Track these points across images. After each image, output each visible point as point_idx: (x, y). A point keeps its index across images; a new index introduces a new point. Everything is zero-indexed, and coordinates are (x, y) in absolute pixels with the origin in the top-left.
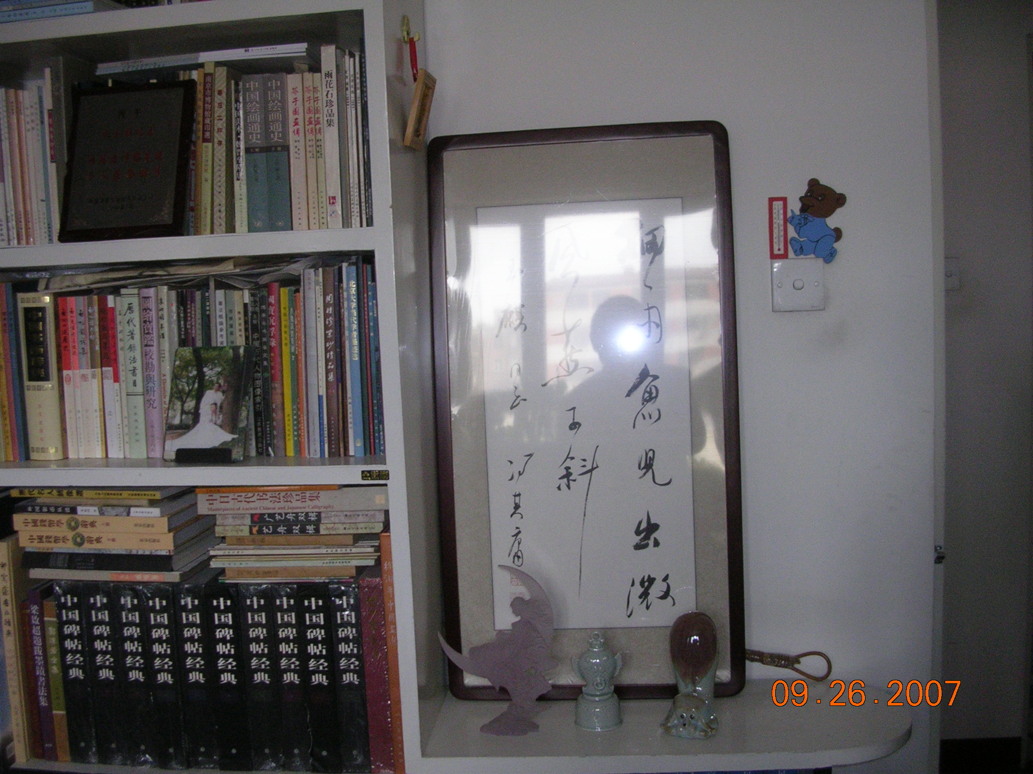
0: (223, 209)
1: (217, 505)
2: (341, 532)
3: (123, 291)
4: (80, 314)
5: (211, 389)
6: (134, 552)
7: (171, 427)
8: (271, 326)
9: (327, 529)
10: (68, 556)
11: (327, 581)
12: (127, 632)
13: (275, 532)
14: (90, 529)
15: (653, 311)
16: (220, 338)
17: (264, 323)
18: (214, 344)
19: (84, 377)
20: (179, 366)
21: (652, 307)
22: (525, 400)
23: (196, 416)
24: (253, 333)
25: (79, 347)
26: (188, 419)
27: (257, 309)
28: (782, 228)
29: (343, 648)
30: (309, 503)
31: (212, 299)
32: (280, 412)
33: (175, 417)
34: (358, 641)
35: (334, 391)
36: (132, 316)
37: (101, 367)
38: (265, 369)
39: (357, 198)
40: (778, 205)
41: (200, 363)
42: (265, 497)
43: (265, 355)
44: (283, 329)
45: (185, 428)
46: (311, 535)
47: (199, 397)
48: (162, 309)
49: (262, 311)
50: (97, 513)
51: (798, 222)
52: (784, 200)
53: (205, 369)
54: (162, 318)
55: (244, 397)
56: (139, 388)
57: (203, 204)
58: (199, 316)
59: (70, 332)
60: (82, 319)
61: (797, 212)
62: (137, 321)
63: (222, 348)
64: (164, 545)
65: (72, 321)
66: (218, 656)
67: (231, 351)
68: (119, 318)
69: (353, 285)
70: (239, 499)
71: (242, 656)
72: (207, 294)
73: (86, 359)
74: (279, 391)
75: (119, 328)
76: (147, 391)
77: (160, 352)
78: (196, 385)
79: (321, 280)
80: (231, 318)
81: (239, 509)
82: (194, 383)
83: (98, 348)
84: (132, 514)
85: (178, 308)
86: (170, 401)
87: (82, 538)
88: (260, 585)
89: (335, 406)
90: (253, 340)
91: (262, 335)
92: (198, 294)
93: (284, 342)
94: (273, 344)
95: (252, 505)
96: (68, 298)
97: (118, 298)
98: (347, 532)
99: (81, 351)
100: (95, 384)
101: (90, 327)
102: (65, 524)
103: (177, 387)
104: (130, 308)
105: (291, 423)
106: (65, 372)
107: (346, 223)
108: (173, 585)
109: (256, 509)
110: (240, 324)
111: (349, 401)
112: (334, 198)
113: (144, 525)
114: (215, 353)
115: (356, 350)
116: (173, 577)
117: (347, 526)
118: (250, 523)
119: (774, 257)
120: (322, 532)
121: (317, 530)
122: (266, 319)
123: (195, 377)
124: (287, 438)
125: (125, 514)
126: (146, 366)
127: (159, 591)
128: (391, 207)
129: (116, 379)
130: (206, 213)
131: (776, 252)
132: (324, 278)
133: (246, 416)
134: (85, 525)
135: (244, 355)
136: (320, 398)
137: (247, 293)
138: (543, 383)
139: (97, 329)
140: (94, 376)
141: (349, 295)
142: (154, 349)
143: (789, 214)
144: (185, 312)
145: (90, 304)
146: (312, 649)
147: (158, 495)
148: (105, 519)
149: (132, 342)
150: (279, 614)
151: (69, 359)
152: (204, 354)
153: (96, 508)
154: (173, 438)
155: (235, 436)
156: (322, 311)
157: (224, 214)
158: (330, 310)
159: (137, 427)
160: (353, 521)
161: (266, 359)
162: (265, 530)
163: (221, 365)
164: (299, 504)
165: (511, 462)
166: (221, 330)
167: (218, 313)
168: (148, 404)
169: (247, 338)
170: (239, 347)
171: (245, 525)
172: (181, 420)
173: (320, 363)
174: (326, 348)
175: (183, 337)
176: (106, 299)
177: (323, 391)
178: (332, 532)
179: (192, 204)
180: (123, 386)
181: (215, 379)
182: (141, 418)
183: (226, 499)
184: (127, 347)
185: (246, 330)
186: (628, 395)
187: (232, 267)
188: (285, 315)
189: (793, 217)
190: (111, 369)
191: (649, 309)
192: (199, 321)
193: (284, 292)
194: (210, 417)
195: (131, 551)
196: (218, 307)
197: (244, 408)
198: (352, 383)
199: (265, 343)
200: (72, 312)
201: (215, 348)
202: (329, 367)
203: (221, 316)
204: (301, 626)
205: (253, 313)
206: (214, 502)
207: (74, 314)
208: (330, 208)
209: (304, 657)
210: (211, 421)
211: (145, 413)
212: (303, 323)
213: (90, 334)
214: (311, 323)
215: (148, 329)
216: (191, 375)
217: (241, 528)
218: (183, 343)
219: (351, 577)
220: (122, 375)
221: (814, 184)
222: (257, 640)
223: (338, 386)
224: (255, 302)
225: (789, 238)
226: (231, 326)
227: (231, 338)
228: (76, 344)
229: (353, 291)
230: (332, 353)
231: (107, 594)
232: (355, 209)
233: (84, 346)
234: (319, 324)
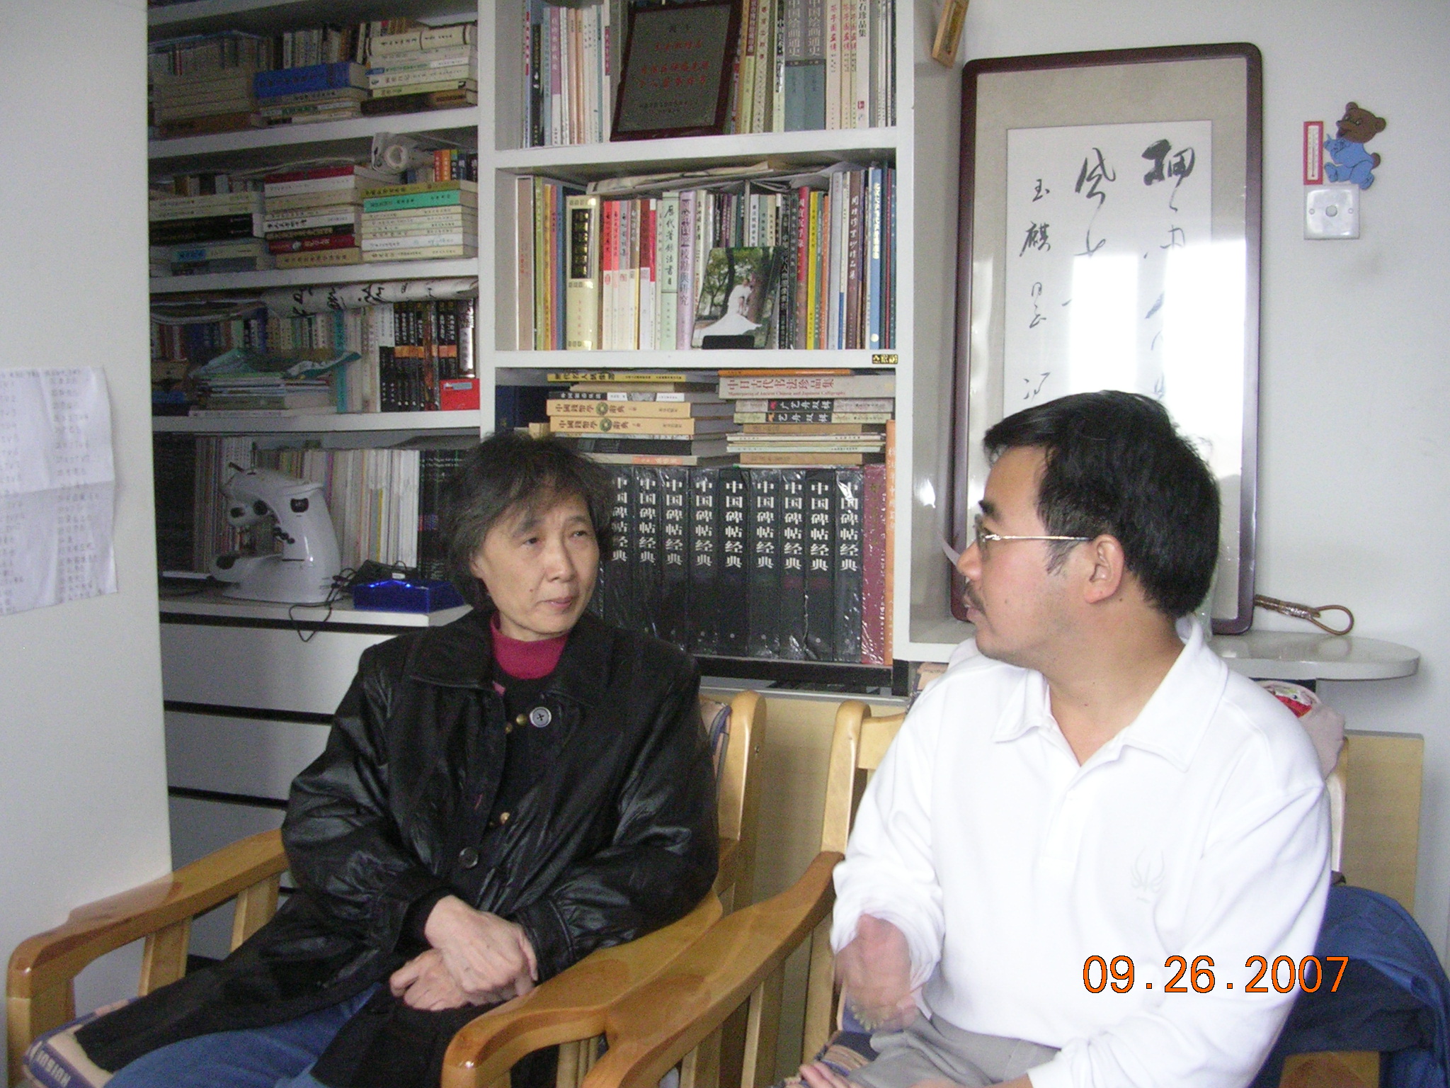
0: (762, 118)
1: (737, 390)
2: (850, 422)
3: (665, 194)
4: (624, 218)
5: (740, 284)
6: (657, 437)
7: (700, 318)
8: (800, 228)
9: (839, 418)
10: (594, 441)
11: (834, 467)
12: (643, 513)
13: (790, 419)
14: (618, 414)
15: (1177, 233)
16: (751, 240)
17: (794, 226)
18: (746, 245)
19: (623, 277)
20: (712, 264)
21: (1178, 229)
22: (1045, 319)
23: (724, 308)
24: (782, 236)
25: (621, 248)
26: (715, 310)
27: (789, 212)
28: (1317, 153)
29: (844, 534)
30: (823, 389)
31: (747, 202)
32: (803, 311)
33: (704, 309)
34: (858, 527)
35: (855, 288)
36: (671, 217)
37: (640, 266)
38: (792, 269)
39: (884, 103)
40: (1314, 130)
41: (731, 261)
42: (782, 383)
43: (793, 256)
44: (811, 231)
45: (713, 318)
46: (823, 424)
47: (728, 291)
48: (700, 212)
49: (792, 214)
50: (626, 399)
51: (1334, 146)
52: (1320, 124)
53: (736, 267)
54: (699, 220)
55: (770, 291)
56: (674, 286)
57: (744, 112)
58: (734, 219)
59: (613, 233)
60: (624, 222)
61: (1334, 137)
62: (676, 223)
63: (753, 248)
64: (685, 430)
65: (616, 224)
66: (726, 538)
67: (761, 251)
68: (659, 221)
69: (878, 187)
70: (759, 384)
71: (748, 540)
72: (742, 198)
73: (625, 260)
74: (804, 290)
75: (659, 230)
76: (681, 289)
77: (696, 252)
78: (727, 281)
79: (848, 183)
80: (763, 222)
81: (757, 394)
82: (725, 278)
83: (638, 249)
84: (658, 399)
85: (714, 211)
86: (702, 294)
87: (610, 424)
88: (771, 470)
89: (854, 303)
90: (783, 241)
91: (790, 237)
92: (734, 199)
93: (811, 244)
94: (801, 245)
95: (770, 390)
96: (614, 203)
97: (660, 202)
98: (857, 421)
99: (622, 252)
100: (634, 283)
101: (632, 229)
102: (595, 409)
103: (709, 283)
104: (670, 210)
105: (813, 321)
106: (606, 273)
107: (873, 123)
108: (690, 467)
109: (773, 394)
110: (771, 227)
111: (868, 298)
112: (863, 103)
113: (668, 410)
114: (746, 253)
115: (877, 249)
116: (691, 460)
117: (857, 416)
118: (766, 411)
119: (1308, 182)
120: (834, 420)
121: (829, 419)
122: (795, 222)
123: (726, 274)
124: (809, 335)
125: (651, 399)
126: (682, 266)
127: (677, 473)
128: (913, 108)
129: (653, 278)
130: (745, 121)
131: (1310, 178)
132: (851, 182)
133: (771, 309)
134: (613, 410)
135: (773, 255)
136: (841, 295)
137: (779, 196)
138: (1064, 302)
139: (638, 231)
140: (632, 276)
141: (873, 197)
142: (690, 249)
143: (1325, 139)
144: (721, 215)
145: (634, 208)
146: (815, 534)
147: (683, 378)
148: (632, 404)
149: (670, 242)
150: (787, 499)
151: (610, 260)
152: (736, 254)
153: (625, 394)
154: (701, 327)
155: (759, 326)
156: (847, 212)
157: (762, 123)
158: (855, 211)
159: (668, 324)
160: (863, 411)
161: (793, 260)
162: (780, 418)
163: (751, 263)
164: (813, 390)
165: (1027, 381)
166: (754, 232)
167: (752, 217)
168: (681, 300)
169: (777, 240)
170: (769, 248)
171: (762, 412)
172: (710, 312)
173: (843, 261)
174: (850, 247)
175: (718, 238)
176: (649, 202)
177: (844, 290)
178: (843, 422)
179: (734, 114)
180: (659, 284)
181: (744, 275)
182: (673, 314)
183: (746, 385)
184: (665, 247)
185: (777, 232)
186: (1148, 317)
187: (766, 167)
188: (814, 217)
189: (1328, 142)
190: (648, 269)
191: (1173, 230)
192: (733, 224)
193: (814, 196)
194: (737, 309)
195: (654, 436)
196: (752, 210)
197: (769, 301)
198: (871, 280)
199: (794, 245)
200: (616, 215)
201: (746, 249)
202: (851, 266)
203: (754, 220)
204: (806, 512)
205: (785, 216)
206: (735, 387)
207: (618, 217)
208: (859, 112)
209: (806, 542)
210: (738, 312)
211: (678, 308)
212: (829, 224)
213: (631, 236)
214: (837, 223)
215: (686, 230)
216: (722, 272)
217: (759, 415)
218: (717, 244)
219: (858, 465)
220: (658, 274)
221: (1352, 107)
222: (764, 524)
223: (858, 283)
224: (787, 205)
225: (1324, 163)
226: (763, 229)
227: (763, 240)
228: (618, 246)
229: (877, 193)
230: (854, 252)
231: (628, 476)
232: (882, 113)
233: (625, 247)
234: (844, 224)
